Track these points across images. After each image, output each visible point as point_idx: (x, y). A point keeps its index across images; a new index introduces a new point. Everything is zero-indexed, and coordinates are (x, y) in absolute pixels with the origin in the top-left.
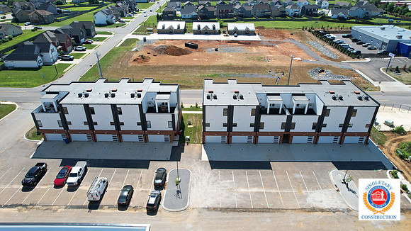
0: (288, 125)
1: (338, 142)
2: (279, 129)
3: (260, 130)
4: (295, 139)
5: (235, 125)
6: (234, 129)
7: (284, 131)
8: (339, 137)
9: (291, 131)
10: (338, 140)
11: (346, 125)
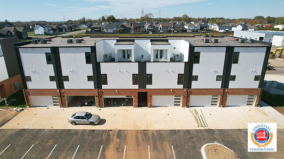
0: (142, 78)
1: (218, 104)
3: (104, 87)
5: (67, 79)
6: (67, 85)
7: (136, 87)
8: (219, 97)
9: (148, 87)
10: (218, 100)
11: (226, 77)
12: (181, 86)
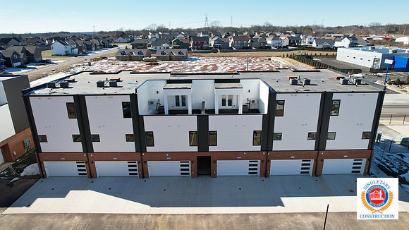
0: (203, 136)
1: (311, 171)
2: (185, 146)
3: (149, 149)
4: (223, 167)
5: (97, 138)
6: (97, 147)
7: (195, 149)
8: (312, 162)
9: (211, 149)
10: (311, 167)
11: (321, 135)
12: (258, 148)
